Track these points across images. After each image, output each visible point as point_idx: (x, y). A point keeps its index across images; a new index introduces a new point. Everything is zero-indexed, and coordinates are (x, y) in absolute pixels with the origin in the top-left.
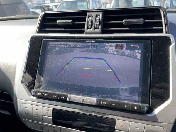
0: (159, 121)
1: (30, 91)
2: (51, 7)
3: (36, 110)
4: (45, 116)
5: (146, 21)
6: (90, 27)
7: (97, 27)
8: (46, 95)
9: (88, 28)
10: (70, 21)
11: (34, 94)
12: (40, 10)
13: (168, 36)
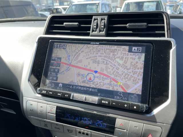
0: (157, 121)
1: (36, 90)
2: (60, 10)
3: (41, 107)
4: (49, 114)
5: (149, 25)
6: (95, 30)
7: (102, 30)
8: (50, 93)
9: (93, 31)
10: (76, 23)
11: (40, 92)
12: (49, 13)
13: (169, 40)
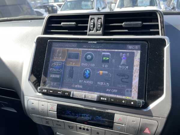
0: (153, 116)
1: (37, 89)
2: (55, 7)
3: (42, 105)
4: (50, 111)
5: (144, 23)
7: (99, 29)
8: (51, 91)
9: (90, 30)
10: (74, 23)
11: (40, 91)
12: (44, 10)
13: (163, 38)
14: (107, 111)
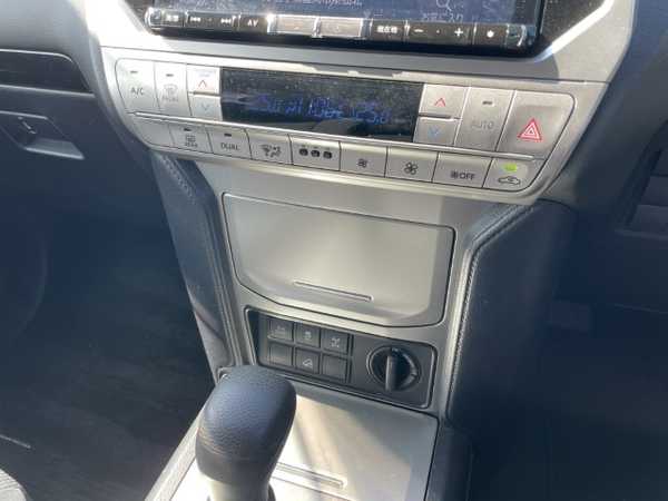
0: (561, 77)
3: (168, 75)
4: (197, 97)
14: (396, 77)
